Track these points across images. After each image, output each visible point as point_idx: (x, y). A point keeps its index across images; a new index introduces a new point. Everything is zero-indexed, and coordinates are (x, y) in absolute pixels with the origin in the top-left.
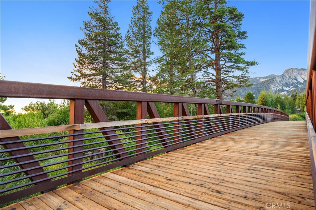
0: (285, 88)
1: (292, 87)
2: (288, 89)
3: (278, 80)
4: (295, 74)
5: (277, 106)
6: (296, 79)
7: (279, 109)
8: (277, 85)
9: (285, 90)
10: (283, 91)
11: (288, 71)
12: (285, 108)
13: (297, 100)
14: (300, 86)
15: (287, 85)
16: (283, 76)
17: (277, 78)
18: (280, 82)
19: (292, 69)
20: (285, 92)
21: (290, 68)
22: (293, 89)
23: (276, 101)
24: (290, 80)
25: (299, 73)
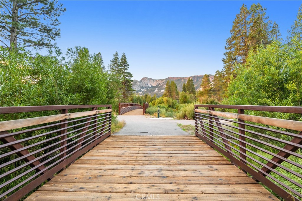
0: (141, 90)
1: (145, 89)
2: (143, 90)
3: (138, 84)
4: (147, 81)
5: (138, 102)
6: (147, 85)
7: (139, 104)
8: (137, 87)
9: (142, 91)
10: (141, 91)
11: (143, 79)
12: (142, 103)
13: (147, 98)
14: (149, 89)
15: (143, 88)
16: (141, 82)
17: (138, 82)
18: (139, 85)
19: (146, 78)
20: (142, 92)
21: (145, 77)
22: (146, 90)
23: (138, 99)
24: (145, 85)
25: (149, 81)
